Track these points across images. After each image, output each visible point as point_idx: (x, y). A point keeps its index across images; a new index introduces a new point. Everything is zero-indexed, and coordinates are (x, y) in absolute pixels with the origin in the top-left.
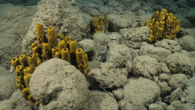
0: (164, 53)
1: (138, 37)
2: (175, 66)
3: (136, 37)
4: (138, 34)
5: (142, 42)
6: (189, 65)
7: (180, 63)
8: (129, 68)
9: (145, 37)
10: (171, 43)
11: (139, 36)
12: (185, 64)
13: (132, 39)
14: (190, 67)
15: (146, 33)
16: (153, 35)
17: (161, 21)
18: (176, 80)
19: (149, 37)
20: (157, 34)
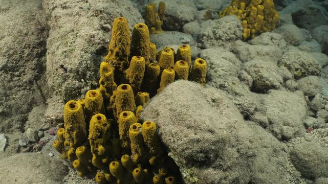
0: (275, 52)
1: (231, 34)
2: (299, 67)
3: (228, 34)
4: (229, 29)
5: (235, 40)
6: (316, 63)
7: (306, 62)
8: (248, 81)
9: (239, 33)
10: (274, 37)
11: (232, 32)
12: (311, 62)
13: (223, 38)
14: (318, 65)
15: (238, 26)
16: (248, 28)
17: (259, 6)
18: (311, 84)
19: (243, 31)
20: (256, 25)
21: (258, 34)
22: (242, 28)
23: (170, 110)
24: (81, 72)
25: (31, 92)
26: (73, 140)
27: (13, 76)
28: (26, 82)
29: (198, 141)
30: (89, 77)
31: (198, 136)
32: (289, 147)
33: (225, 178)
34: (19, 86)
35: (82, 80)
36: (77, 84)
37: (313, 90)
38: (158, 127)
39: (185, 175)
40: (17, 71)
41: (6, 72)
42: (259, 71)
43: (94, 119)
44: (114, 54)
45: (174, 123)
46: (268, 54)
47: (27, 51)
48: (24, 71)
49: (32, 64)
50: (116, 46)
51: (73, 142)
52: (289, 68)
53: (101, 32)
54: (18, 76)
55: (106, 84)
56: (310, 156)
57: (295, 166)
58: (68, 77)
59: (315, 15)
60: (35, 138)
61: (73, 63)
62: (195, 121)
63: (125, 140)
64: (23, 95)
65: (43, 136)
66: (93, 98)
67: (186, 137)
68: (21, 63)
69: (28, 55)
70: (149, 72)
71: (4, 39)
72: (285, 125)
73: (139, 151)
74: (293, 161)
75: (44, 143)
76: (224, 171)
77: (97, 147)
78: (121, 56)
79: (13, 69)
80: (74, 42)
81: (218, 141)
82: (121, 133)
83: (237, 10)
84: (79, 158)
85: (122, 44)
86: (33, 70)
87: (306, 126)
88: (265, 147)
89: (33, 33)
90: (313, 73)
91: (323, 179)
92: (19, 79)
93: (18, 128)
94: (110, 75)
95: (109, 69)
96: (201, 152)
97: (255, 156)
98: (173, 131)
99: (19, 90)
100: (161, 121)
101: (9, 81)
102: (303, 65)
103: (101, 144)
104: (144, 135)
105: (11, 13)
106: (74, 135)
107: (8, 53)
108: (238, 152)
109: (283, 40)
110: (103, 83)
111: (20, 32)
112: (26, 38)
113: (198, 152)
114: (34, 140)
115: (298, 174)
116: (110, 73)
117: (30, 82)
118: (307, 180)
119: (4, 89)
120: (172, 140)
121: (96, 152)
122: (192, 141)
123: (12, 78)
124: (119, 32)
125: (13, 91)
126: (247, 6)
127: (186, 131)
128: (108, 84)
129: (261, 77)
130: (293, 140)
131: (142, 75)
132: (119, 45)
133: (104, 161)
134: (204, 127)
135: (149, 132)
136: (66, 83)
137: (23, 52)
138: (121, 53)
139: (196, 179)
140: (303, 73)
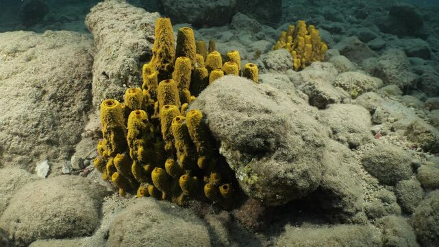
9: (289, 63)
15: (288, 57)
16: (298, 58)
17: (306, 36)
18: (369, 98)
19: (293, 62)
20: (305, 54)
21: (308, 64)
22: (292, 59)
23: (218, 97)
24: (123, 76)
25: (80, 123)
26: (111, 147)
27: (62, 106)
28: (75, 113)
29: (253, 123)
30: (131, 81)
31: (252, 118)
32: (358, 154)
33: (291, 171)
34: (68, 117)
35: (124, 85)
36: (119, 88)
37: (373, 104)
38: (205, 116)
39: (241, 178)
40: (66, 101)
41: (55, 101)
42: (314, 87)
43: (133, 114)
44: (158, 56)
45: (223, 109)
46: (320, 77)
47: (76, 82)
48: (73, 102)
49: (82, 94)
50: (159, 46)
51: (112, 150)
52: (345, 89)
53: (145, 41)
54: (67, 106)
55: (149, 89)
56: (385, 157)
57: (369, 172)
58: (109, 83)
59: (360, 50)
60: (80, 165)
61: (114, 68)
62: (248, 103)
63: (168, 139)
64: (71, 126)
65: (89, 164)
66: (133, 94)
67: (237, 120)
68: (71, 93)
69: (78, 85)
70: (196, 75)
71: (55, 70)
72: (350, 132)
73: (185, 148)
74: (366, 168)
75: (89, 172)
76: (290, 161)
77: (137, 149)
78: (165, 57)
79: (63, 99)
80: (118, 50)
81: (278, 123)
82: (163, 130)
83: (285, 44)
84: (118, 169)
85: (166, 43)
86: (82, 100)
87: (374, 133)
88: (333, 151)
89: (84, 65)
90: (369, 90)
91: (405, 181)
92: (68, 110)
93: (64, 159)
94: (154, 77)
95: (152, 71)
96: (258, 136)
97: (324, 145)
98: (223, 115)
99: (68, 121)
100: (207, 108)
101: (58, 111)
102: (358, 83)
103: (141, 145)
104: (188, 126)
105: (65, 49)
106: (112, 139)
107: (58, 82)
108: (304, 140)
109: (334, 68)
110: (146, 88)
111: (72, 63)
112: (77, 69)
113: (254, 136)
114: (78, 168)
115: (376, 181)
116: (153, 75)
117: (80, 112)
118: (387, 186)
119: (52, 117)
120: (222, 126)
121: (135, 156)
122: (246, 123)
123: (61, 108)
124: (162, 30)
125: (62, 121)
126: (294, 39)
127: (237, 114)
128: (151, 88)
129: (318, 92)
130: (362, 147)
131: (188, 77)
132: (162, 44)
133: (146, 167)
134: (258, 107)
135: (194, 120)
136: (107, 90)
137: (73, 82)
138: (165, 54)
139: (255, 178)
140: (359, 92)
